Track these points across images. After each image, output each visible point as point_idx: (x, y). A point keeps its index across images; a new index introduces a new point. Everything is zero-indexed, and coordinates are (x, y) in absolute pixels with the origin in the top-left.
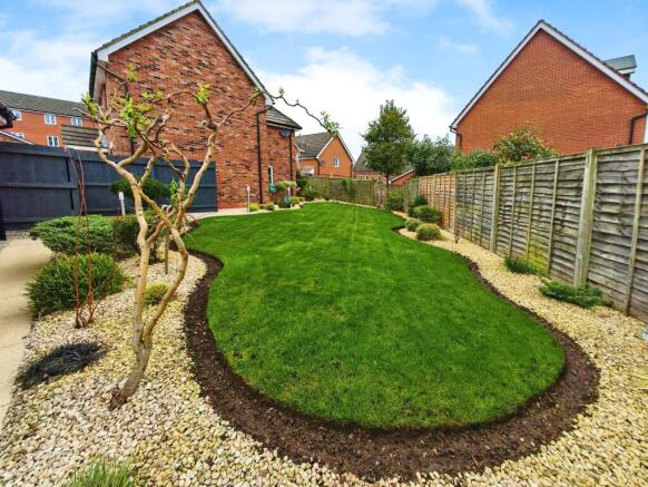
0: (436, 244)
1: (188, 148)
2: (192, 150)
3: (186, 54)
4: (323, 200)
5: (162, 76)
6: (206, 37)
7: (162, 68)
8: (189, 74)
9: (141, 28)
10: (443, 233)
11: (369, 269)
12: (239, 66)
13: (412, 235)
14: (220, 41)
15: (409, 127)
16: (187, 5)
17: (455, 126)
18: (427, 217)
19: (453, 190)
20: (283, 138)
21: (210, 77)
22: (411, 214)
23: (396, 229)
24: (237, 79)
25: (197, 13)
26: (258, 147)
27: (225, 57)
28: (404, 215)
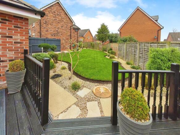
0: (114, 59)
1: (54, 35)
2: (55, 36)
3: (55, 12)
4: (86, 48)
5: (49, 18)
6: (59, 8)
7: (49, 15)
8: (55, 17)
9: (45, 7)
10: (115, 57)
11: (100, 64)
12: (67, 15)
13: (109, 58)
14: (63, 9)
15: (108, 30)
16: (56, 1)
17: (119, 30)
18: (112, 53)
19: (118, 47)
20: (76, 32)
21: (60, 18)
22: (109, 52)
23: (105, 56)
24: (66, 18)
25: (58, 3)
26: (71, 35)
27: (64, 12)
28: (107, 53)
